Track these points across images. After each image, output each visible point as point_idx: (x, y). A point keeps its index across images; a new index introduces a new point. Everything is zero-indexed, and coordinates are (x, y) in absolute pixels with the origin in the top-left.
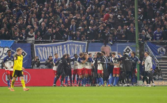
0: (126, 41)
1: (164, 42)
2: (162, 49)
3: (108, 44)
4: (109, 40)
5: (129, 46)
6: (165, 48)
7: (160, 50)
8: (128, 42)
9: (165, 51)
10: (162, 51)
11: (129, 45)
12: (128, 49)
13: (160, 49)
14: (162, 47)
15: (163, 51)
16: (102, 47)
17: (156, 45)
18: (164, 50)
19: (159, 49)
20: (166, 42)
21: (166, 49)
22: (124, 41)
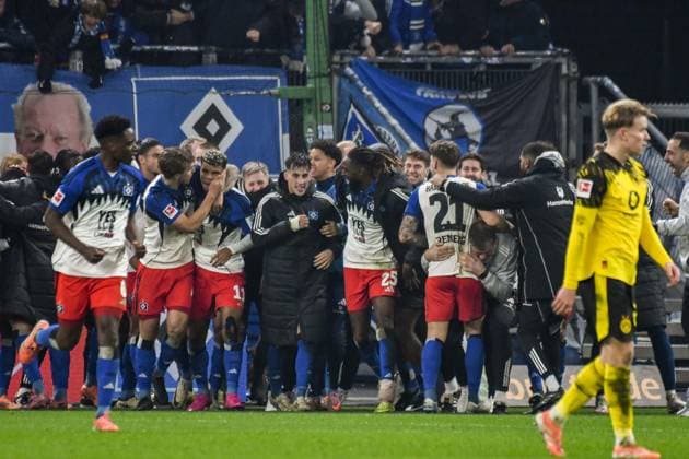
0: (195, 49)
1: (467, 65)
2: (454, 117)
3: (64, 73)
4: (75, 40)
5: (219, 91)
6: (478, 109)
7: (444, 126)
8: (213, 57)
9: (478, 138)
10: (459, 133)
11: (220, 86)
12: (213, 113)
13: (445, 120)
14: (457, 101)
15: (465, 135)
16: (20, 99)
17: (416, 87)
18: (472, 124)
19: (431, 115)
20: (482, 68)
21: (482, 122)
22: (184, 48)
